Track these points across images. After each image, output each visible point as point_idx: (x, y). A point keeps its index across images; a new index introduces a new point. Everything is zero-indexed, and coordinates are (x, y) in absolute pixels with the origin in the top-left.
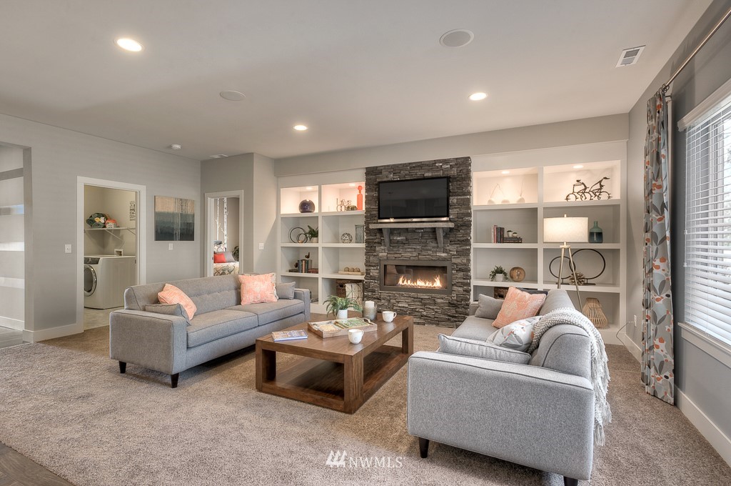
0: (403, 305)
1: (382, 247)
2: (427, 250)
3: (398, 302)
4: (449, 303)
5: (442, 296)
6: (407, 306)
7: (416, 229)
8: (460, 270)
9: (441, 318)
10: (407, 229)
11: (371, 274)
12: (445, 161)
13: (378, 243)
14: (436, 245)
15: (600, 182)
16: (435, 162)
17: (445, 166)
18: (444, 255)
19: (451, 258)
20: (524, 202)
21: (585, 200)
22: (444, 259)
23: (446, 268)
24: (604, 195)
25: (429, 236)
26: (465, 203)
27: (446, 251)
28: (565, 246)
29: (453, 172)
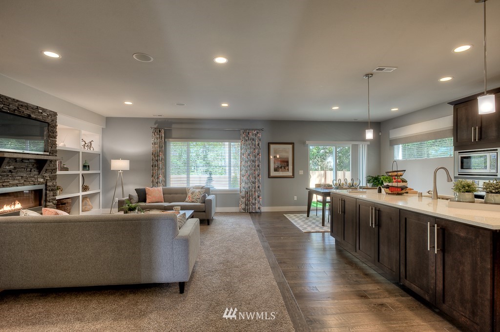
2: (31, 177)
8: (52, 190)
10: (16, 158)
12: (44, 110)
15: (91, 142)
16: (38, 108)
17: (44, 114)
18: (42, 180)
19: (46, 182)
20: (66, 146)
21: (86, 150)
22: (42, 183)
23: (42, 190)
24: (92, 149)
25: (33, 165)
26: (54, 144)
27: (43, 177)
28: (120, 172)
29: (49, 120)
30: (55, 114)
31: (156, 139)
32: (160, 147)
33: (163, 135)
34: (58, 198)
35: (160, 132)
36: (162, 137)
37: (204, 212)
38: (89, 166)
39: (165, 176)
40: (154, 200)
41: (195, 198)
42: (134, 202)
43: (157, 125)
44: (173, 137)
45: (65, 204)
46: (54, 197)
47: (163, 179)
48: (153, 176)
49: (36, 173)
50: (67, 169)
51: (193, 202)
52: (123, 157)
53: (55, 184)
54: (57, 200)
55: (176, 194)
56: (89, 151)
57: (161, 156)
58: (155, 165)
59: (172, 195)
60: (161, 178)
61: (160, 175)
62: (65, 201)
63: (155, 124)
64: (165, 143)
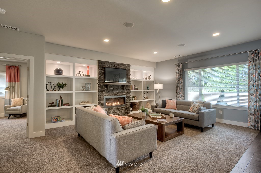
0: (113, 112)
1: (105, 92)
2: (120, 92)
3: (111, 111)
4: (126, 108)
5: (124, 107)
6: (114, 112)
7: (117, 85)
8: (129, 98)
9: (124, 114)
10: (114, 85)
11: (101, 102)
12: (125, 64)
13: (104, 90)
14: (122, 91)
15: (149, 76)
16: (122, 64)
17: (125, 66)
18: (124, 94)
19: (126, 95)
20: (138, 79)
21: (148, 80)
22: (124, 95)
23: (124, 98)
24: (150, 79)
25: (121, 88)
26: (129, 78)
27: (125, 92)
28: (158, 90)
29: (127, 68)
30: (130, 65)
31: (178, 70)
32: (181, 75)
33: (182, 67)
34: (131, 101)
35: (180, 65)
36: (181, 69)
37: (198, 121)
38: (149, 87)
39: (184, 93)
40: (170, 107)
41: (194, 109)
42: (159, 107)
43: (179, 62)
44: (188, 68)
45: (136, 104)
46: (130, 101)
47: (183, 95)
48: (176, 93)
49: (122, 90)
50: (137, 89)
51: (193, 112)
52: (160, 82)
53: (130, 95)
54: (131, 102)
55: (185, 105)
56: (149, 80)
57: (181, 80)
58: (178, 86)
59: (182, 105)
60: (181, 94)
61: (181, 93)
62: (136, 103)
63: (178, 62)
64: (184, 72)
